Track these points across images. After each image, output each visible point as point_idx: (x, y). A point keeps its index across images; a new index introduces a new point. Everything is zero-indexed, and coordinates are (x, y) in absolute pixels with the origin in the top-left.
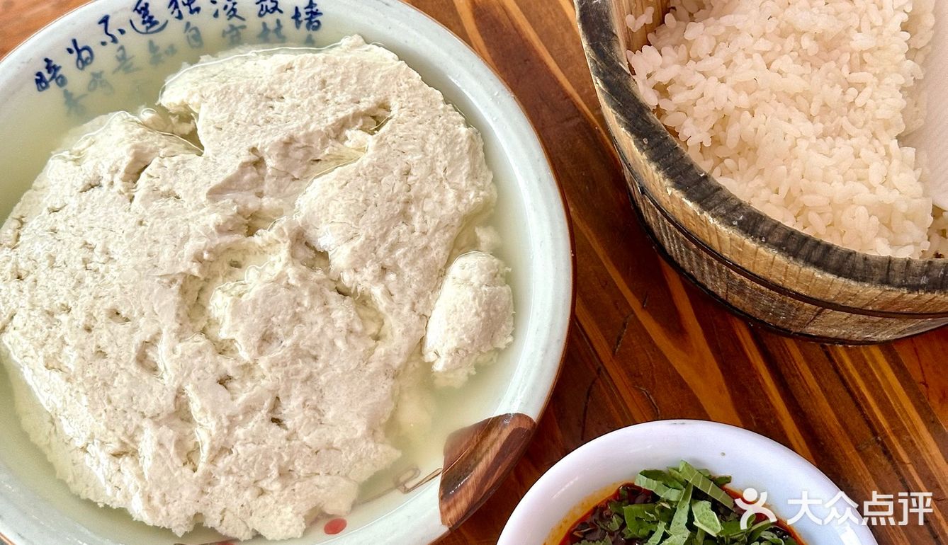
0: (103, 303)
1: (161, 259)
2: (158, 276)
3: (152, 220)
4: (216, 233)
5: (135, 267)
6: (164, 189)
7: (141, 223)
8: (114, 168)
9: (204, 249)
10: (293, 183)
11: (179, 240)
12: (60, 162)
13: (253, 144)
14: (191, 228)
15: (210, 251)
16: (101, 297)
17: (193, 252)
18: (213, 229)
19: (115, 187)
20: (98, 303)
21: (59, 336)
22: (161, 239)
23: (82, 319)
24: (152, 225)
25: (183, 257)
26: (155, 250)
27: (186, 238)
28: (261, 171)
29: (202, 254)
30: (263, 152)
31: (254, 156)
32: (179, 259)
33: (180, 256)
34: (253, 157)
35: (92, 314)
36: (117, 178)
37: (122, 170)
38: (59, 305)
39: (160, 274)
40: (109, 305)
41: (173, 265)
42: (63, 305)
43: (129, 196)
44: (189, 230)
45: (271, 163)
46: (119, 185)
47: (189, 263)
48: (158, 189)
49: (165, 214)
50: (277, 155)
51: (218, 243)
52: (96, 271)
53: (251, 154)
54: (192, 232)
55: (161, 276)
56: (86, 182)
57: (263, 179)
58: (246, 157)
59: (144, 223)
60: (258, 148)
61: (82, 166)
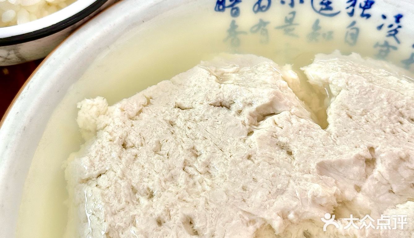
0: (184, 207)
1: (253, 197)
2: (242, 210)
3: (260, 160)
4: (309, 200)
5: (227, 192)
6: (283, 140)
7: (249, 157)
8: (248, 101)
9: (293, 209)
10: (388, 194)
11: (275, 190)
12: (205, 72)
13: (374, 144)
14: (290, 186)
15: (296, 214)
16: (184, 200)
17: (283, 207)
18: (310, 197)
19: (242, 117)
20: (180, 205)
21: (132, 213)
22: (260, 180)
23: (158, 210)
24: (259, 164)
25: (272, 206)
26: (251, 187)
27: (282, 192)
28: (369, 170)
29: (289, 212)
30: (378, 155)
31: (370, 155)
32: (268, 206)
33: (269, 204)
34: (368, 155)
35: (169, 211)
36: (247, 110)
37: (255, 106)
38: (145, 187)
39: (244, 209)
40: (188, 211)
41: (260, 207)
42: (148, 189)
43: (249, 129)
44: (287, 186)
45: (380, 168)
46: (245, 117)
47: (274, 214)
48: (276, 137)
49: (274, 161)
50: (389, 164)
51: (307, 210)
52: (191, 176)
53: (369, 151)
54: (290, 189)
55: (245, 212)
56: (219, 99)
57: (367, 177)
58: (362, 151)
59: (252, 158)
60: (376, 150)
61: (222, 85)
